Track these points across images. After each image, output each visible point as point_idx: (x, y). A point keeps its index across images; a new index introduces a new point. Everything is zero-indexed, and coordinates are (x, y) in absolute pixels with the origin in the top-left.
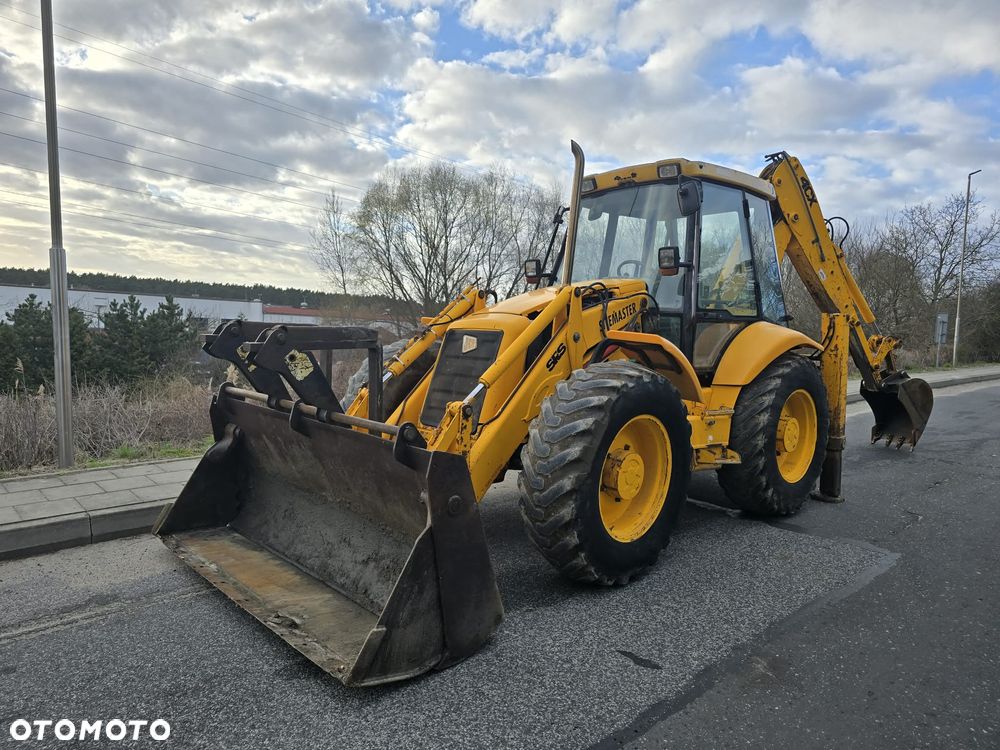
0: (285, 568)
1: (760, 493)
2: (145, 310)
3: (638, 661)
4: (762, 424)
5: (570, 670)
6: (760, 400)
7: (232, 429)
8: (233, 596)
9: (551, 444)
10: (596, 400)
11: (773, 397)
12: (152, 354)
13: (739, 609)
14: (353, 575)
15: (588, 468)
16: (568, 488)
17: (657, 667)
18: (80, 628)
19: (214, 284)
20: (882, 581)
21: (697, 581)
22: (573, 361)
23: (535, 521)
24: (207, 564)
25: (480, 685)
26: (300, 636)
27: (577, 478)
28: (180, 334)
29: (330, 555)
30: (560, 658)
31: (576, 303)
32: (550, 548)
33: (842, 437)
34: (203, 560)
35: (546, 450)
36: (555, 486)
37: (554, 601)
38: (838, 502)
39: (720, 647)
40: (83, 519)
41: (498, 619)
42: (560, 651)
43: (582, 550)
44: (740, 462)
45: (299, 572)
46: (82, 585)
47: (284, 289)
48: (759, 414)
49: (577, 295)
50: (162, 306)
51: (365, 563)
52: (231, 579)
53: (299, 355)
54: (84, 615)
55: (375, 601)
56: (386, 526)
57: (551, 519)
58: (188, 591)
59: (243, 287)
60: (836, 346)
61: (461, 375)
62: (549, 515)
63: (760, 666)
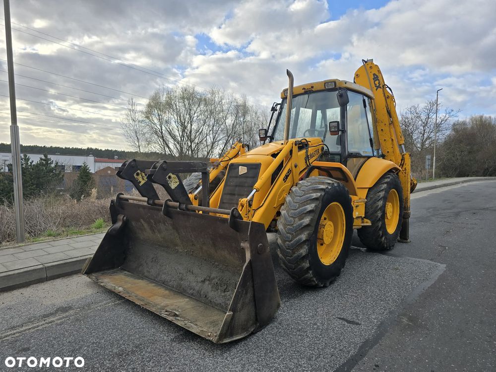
0: (159, 287)
1: (379, 239)
2: (33, 161)
3: (349, 322)
4: (380, 206)
5: (318, 328)
6: (378, 194)
7: (122, 217)
8: (138, 303)
9: (294, 218)
10: (315, 195)
11: (384, 193)
12: (37, 184)
13: (385, 294)
14: (197, 288)
15: (313, 229)
16: (304, 239)
17: (357, 324)
18: (57, 324)
19: (66, 148)
20: (442, 278)
21: (360, 282)
22: (294, 177)
23: (285, 256)
24: (117, 287)
25: (277, 339)
26: (182, 321)
27: (308, 234)
28: (52, 174)
29: (182, 279)
30: (310, 323)
31: (295, 149)
32: (294, 269)
33: (409, 211)
34: (114, 286)
35: (291, 221)
36: (297, 238)
37: (297, 296)
38: (409, 242)
39: (383, 313)
40: (42, 268)
41: (278, 306)
42: (309, 320)
43: (311, 270)
44: (371, 225)
45: (167, 289)
46: (50, 303)
47: (103, 149)
48: (378, 201)
49: (296, 145)
50: (41, 159)
51: (203, 282)
52: (133, 294)
53: (172, 176)
54: (56, 318)
55: (212, 300)
56: (215, 262)
57: (295, 255)
58: (108, 302)
59: (81, 149)
60: (405, 168)
61: (239, 186)
62: (294, 253)
63: (405, 320)
